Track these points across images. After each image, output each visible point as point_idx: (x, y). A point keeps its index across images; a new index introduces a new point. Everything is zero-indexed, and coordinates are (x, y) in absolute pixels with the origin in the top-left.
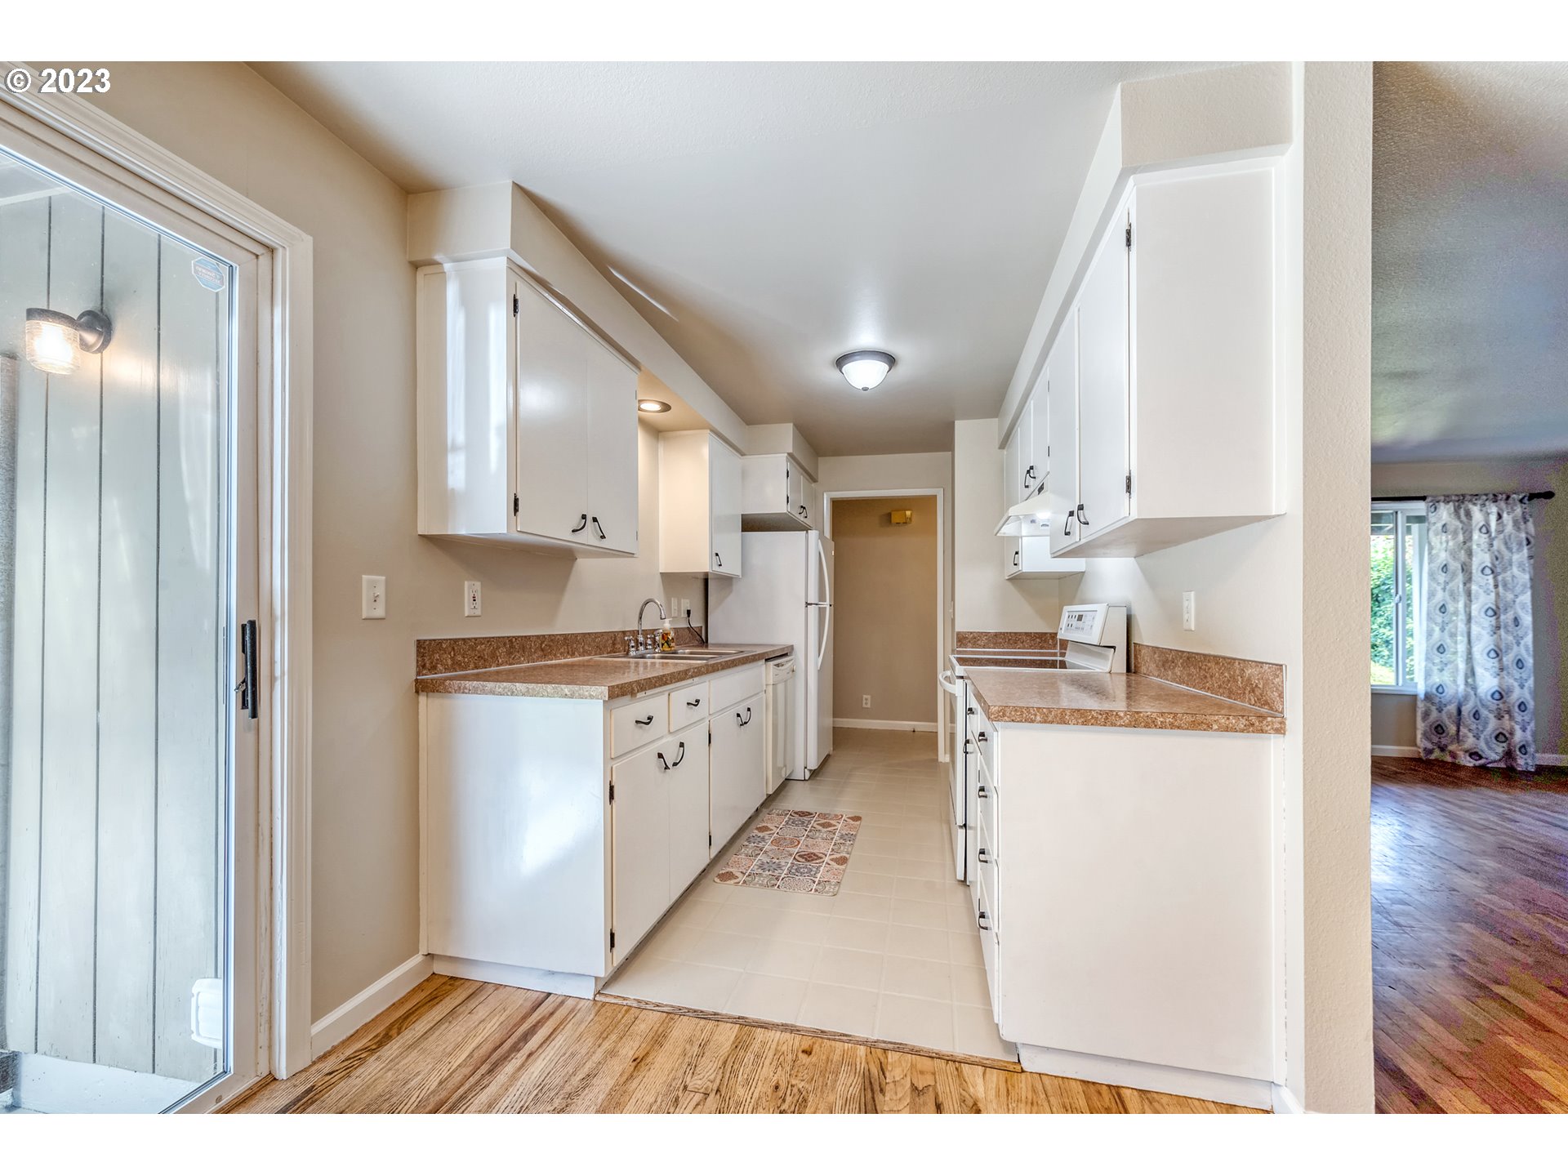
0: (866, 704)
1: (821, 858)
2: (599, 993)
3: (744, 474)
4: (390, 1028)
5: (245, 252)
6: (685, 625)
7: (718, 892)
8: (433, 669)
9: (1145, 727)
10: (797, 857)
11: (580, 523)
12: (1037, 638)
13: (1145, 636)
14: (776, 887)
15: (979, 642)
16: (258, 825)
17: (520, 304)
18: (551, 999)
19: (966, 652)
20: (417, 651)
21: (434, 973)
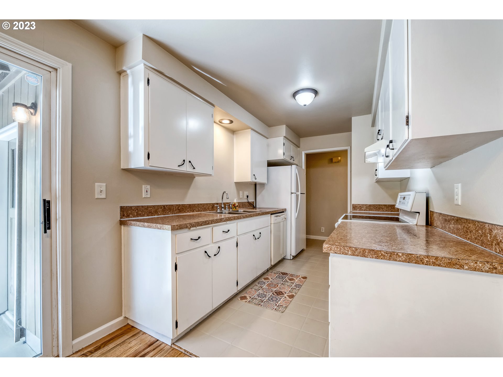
0: (323, 231)
1: (284, 294)
2: (173, 344)
3: (268, 145)
4: (102, 344)
5: (46, 71)
6: (246, 201)
7: (239, 304)
8: (128, 216)
9: (415, 263)
10: (274, 293)
11: (182, 163)
12: (389, 207)
13: (436, 207)
14: (260, 306)
15: (362, 208)
16: (51, 270)
17: (150, 81)
18: (158, 342)
19: (356, 213)
20: (121, 210)
21: (128, 324)
